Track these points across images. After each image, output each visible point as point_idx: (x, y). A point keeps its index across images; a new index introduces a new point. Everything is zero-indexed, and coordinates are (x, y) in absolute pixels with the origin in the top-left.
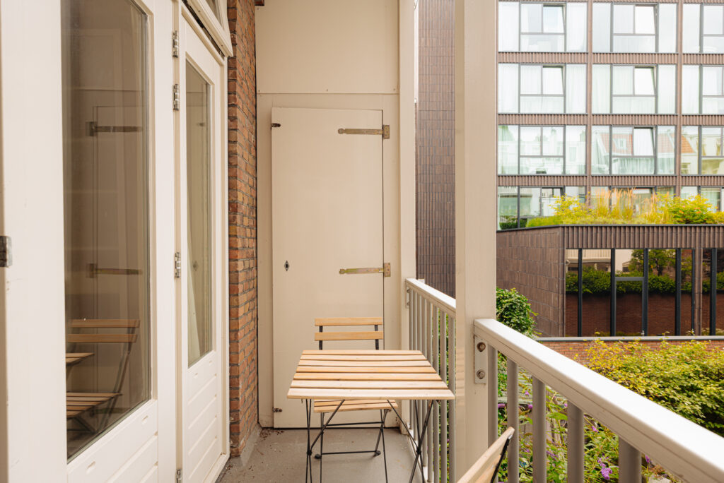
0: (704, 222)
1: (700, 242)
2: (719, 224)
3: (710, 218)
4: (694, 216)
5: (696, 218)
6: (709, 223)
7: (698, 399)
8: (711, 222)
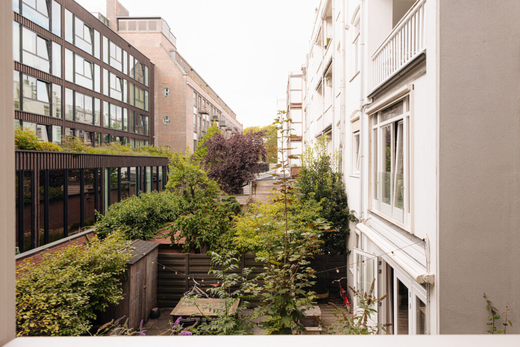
0: (34, 149)
1: (37, 165)
2: (44, 151)
3: (39, 146)
4: (27, 143)
5: (29, 145)
6: (38, 150)
7: (83, 291)
8: (40, 149)
